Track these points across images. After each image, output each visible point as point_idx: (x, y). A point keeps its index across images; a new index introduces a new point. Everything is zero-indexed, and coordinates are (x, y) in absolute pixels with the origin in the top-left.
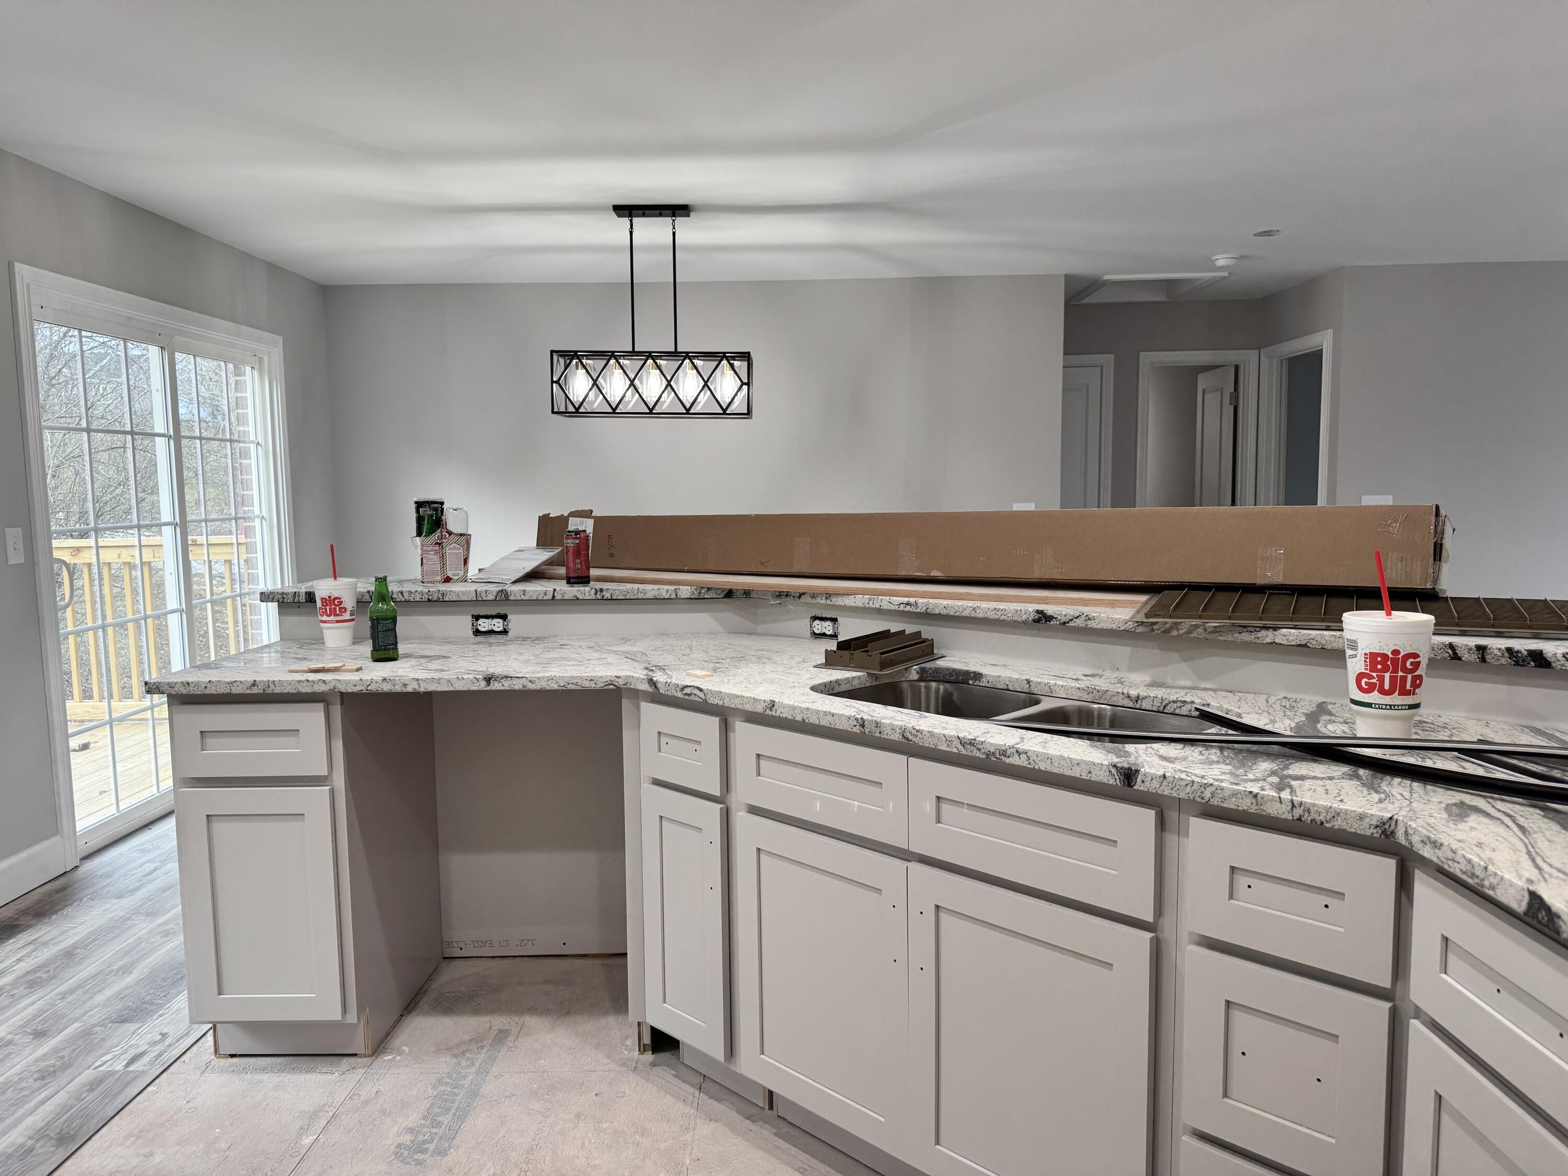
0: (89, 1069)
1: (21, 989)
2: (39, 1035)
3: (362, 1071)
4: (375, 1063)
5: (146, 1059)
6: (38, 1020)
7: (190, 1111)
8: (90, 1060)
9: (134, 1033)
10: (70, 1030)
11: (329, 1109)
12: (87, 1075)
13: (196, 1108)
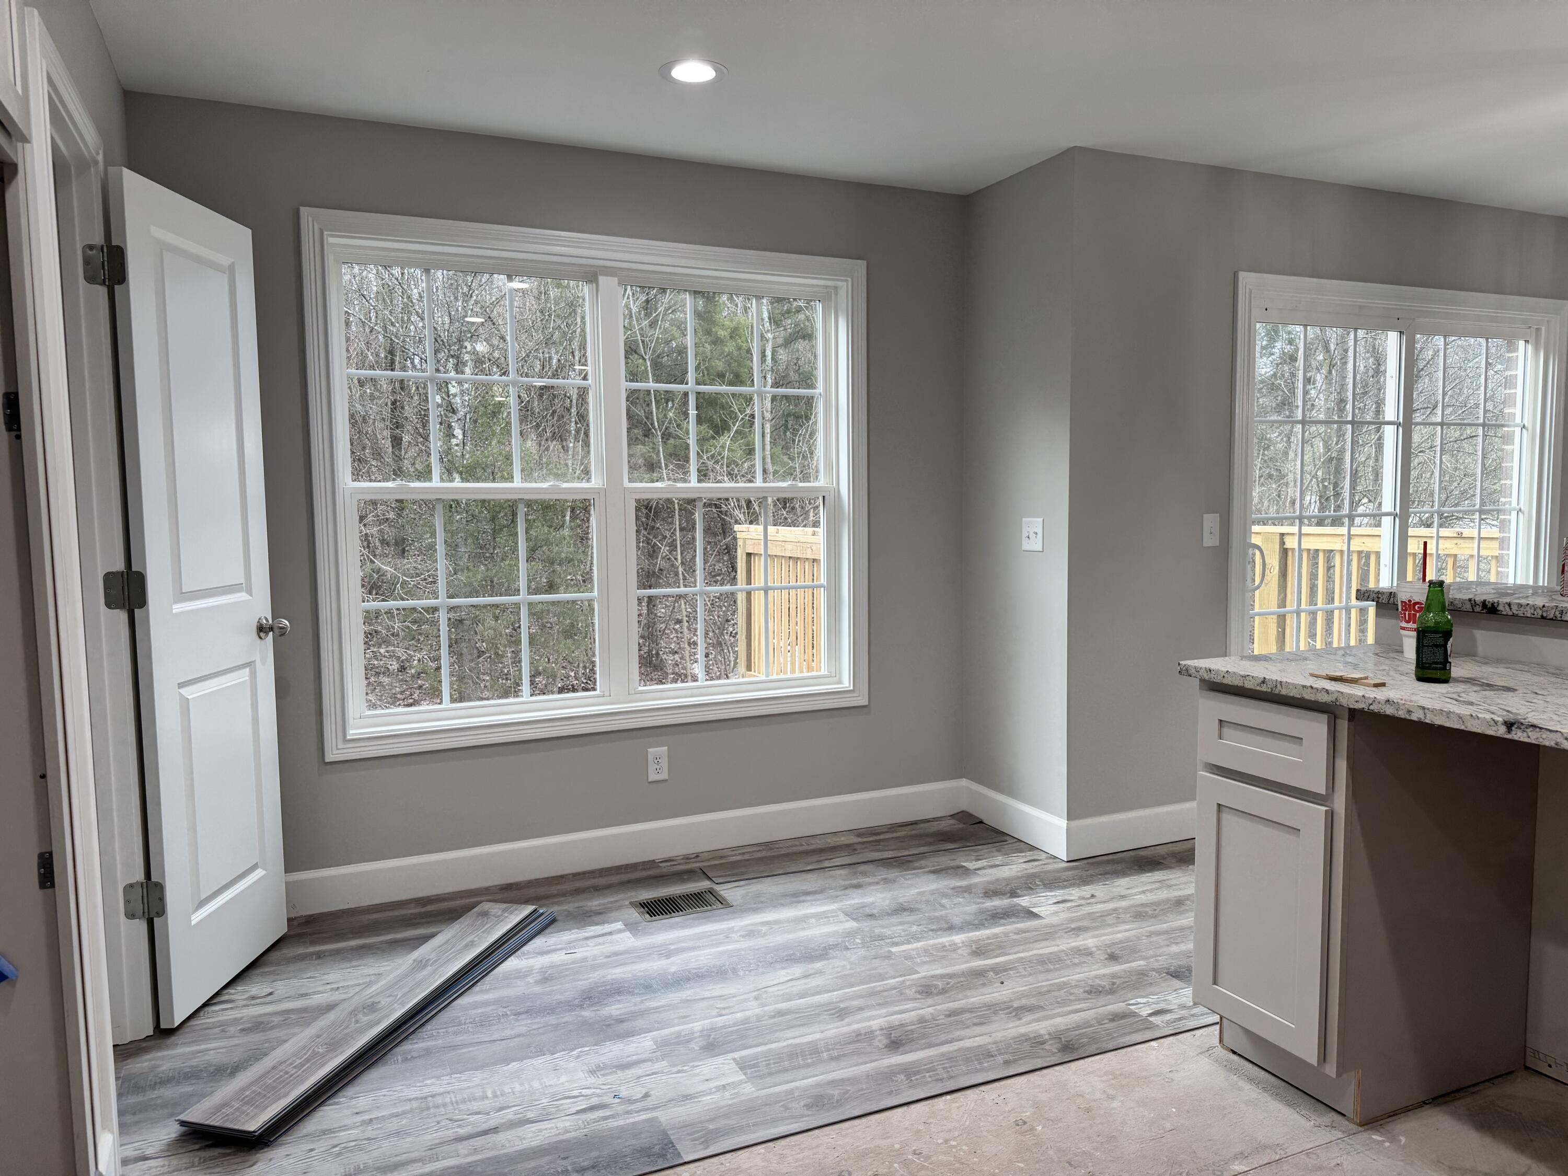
0: (1124, 1002)
1: (1128, 916)
2: (1113, 958)
3: (1339, 1135)
4: (1359, 1136)
5: (1168, 1017)
6: (1119, 946)
7: (1167, 1080)
8: (1130, 995)
9: (1175, 990)
10: (1134, 964)
11: (1279, 1152)
12: (1119, 1007)
13: (1173, 1080)
